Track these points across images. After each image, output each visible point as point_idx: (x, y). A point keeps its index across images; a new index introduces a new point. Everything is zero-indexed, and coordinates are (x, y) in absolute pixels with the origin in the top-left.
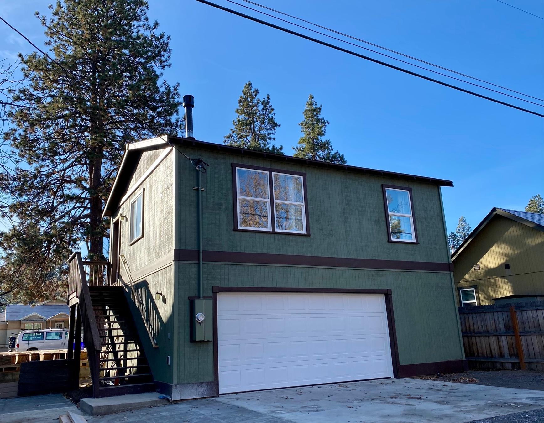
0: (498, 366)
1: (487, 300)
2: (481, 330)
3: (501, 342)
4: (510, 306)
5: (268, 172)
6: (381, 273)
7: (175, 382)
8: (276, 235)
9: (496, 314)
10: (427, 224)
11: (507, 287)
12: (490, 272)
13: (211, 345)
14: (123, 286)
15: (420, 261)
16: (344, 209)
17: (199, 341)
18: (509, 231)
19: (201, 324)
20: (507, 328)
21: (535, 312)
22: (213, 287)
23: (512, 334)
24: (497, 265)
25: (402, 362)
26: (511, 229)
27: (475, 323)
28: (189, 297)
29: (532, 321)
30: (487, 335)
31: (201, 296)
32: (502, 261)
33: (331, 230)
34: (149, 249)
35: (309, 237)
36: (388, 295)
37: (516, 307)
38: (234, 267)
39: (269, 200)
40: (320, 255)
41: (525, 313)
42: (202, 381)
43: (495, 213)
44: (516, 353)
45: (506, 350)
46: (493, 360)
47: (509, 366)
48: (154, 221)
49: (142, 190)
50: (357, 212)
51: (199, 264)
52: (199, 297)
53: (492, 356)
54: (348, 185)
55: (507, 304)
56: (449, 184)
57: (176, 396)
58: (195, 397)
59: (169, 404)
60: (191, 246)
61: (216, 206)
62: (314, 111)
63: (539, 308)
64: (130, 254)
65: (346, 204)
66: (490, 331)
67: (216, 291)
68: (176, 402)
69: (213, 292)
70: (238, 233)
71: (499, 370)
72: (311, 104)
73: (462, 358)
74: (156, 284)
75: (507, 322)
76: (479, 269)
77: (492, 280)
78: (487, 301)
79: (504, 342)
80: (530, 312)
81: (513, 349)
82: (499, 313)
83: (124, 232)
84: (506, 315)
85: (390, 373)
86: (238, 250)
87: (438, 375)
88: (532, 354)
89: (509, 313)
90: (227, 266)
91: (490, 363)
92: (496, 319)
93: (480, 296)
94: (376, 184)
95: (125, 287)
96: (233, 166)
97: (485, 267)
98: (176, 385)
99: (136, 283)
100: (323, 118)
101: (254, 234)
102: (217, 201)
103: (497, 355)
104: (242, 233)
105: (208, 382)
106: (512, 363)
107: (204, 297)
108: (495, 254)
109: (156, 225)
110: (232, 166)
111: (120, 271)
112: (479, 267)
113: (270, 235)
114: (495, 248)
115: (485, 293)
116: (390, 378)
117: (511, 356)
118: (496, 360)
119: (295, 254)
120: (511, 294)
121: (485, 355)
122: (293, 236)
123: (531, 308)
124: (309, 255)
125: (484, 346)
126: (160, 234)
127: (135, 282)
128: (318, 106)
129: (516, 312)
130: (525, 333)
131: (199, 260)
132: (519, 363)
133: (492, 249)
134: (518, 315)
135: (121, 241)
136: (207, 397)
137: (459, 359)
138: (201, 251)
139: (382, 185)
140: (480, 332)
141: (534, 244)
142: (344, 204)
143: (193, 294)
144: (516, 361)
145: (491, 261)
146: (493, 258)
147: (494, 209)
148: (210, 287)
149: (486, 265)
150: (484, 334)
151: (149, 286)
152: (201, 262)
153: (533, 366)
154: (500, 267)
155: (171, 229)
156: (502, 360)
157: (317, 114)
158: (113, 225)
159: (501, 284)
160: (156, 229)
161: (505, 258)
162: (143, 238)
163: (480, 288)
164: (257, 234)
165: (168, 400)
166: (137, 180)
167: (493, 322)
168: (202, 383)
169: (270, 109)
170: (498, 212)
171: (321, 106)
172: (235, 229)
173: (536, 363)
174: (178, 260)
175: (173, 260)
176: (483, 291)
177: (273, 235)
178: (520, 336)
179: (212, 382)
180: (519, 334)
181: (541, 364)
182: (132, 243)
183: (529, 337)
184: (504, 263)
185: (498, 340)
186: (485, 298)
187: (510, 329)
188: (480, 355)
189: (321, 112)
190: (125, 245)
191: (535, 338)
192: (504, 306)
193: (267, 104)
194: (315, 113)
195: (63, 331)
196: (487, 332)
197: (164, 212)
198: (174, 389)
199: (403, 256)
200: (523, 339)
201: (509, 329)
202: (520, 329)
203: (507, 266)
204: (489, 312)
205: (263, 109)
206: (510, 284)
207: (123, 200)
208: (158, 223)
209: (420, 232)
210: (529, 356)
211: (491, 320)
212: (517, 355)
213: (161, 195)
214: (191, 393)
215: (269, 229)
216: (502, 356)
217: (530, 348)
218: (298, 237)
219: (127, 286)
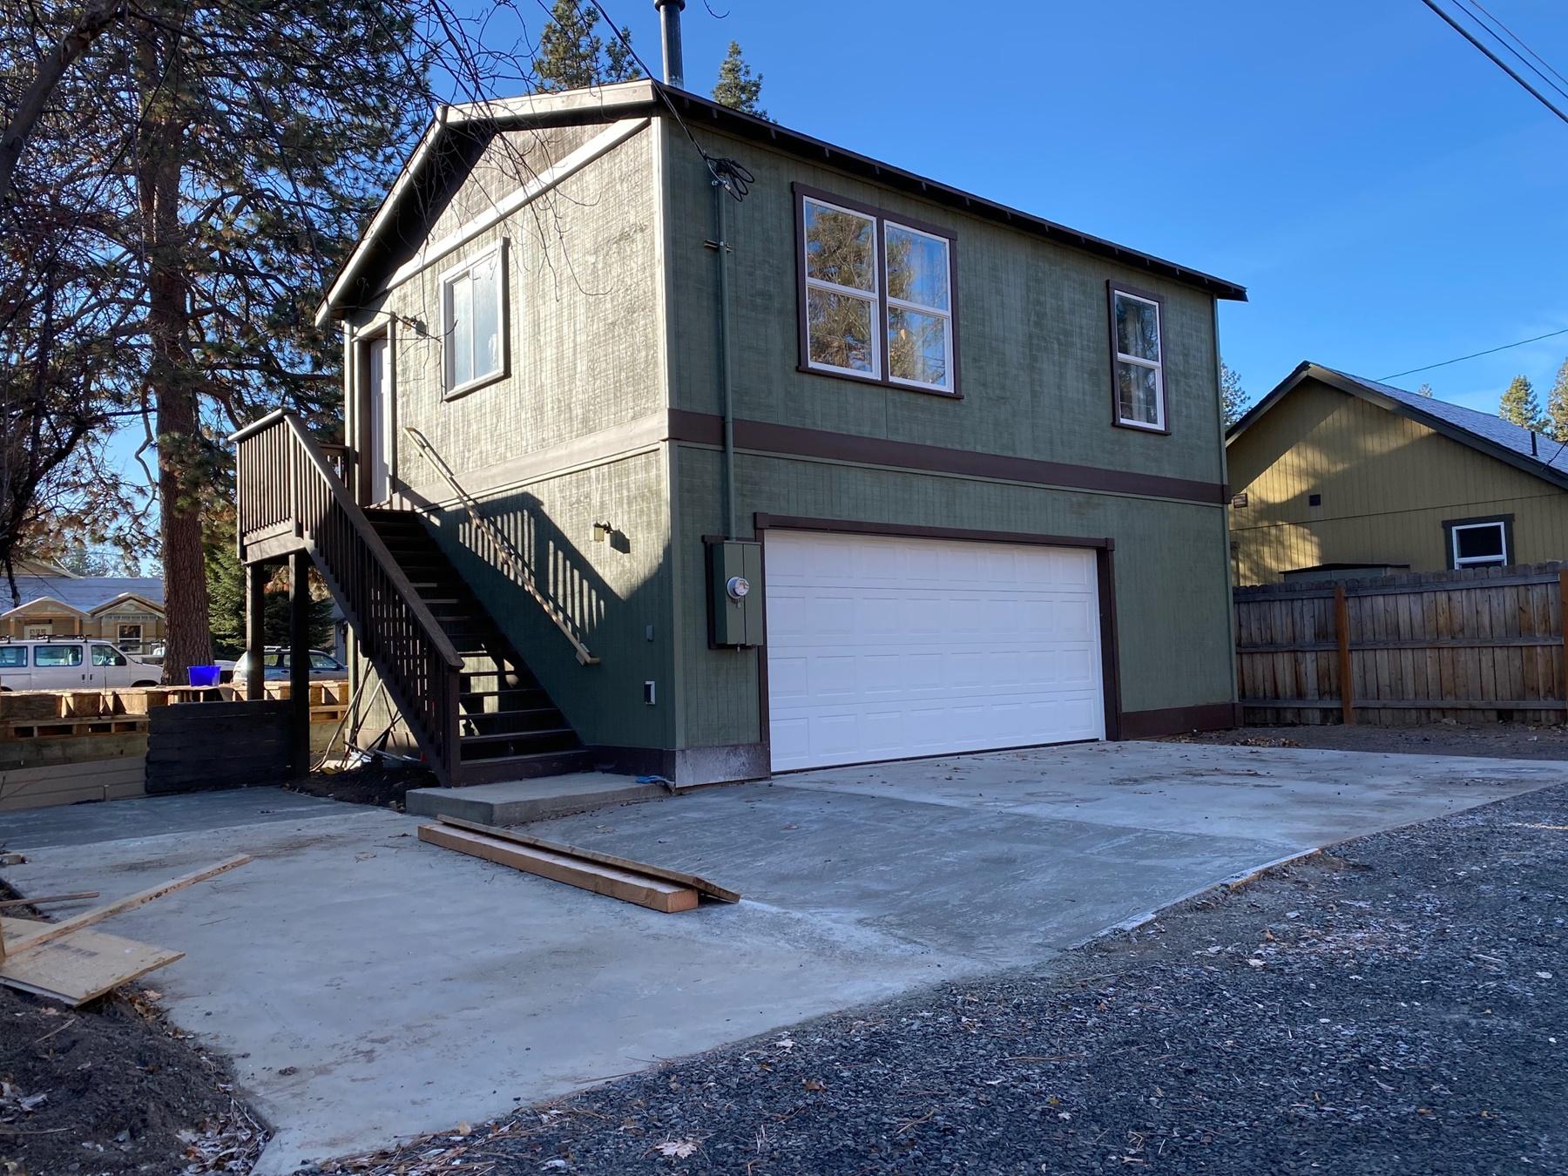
0: (1289, 716)
1: (1258, 575)
2: (1258, 640)
3: (1303, 665)
4: (1333, 585)
5: (874, 219)
6: (1095, 500)
7: (680, 743)
8: (889, 392)
9: (1298, 604)
10: (1188, 389)
11: (1308, 546)
12: (1272, 513)
13: (753, 655)
14: (419, 510)
15: (1169, 475)
16: (1030, 336)
17: (734, 647)
18: (1329, 419)
19: (739, 605)
20: (1321, 635)
21: (1391, 599)
22: (755, 514)
23: (1332, 648)
24: (1290, 496)
25: (1128, 705)
26: (1336, 415)
27: (1244, 624)
28: (703, 537)
29: (1382, 619)
30: (1273, 650)
31: (733, 534)
32: (1304, 487)
33: (1003, 388)
34: (539, 409)
35: (957, 402)
36: (1104, 554)
37: (1349, 590)
38: (800, 466)
39: (876, 296)
40: (979, 449)
41: (1367, 603)
42: (736, 742)
43: (1304, 374)
44: (1334, 687)
45: (1311, 682)
46: (1279, 705)
47: (1316, 716)
48: (559, 330)
49: (499, 243)
50: (1056, 346)
51: (724, 452)
52: (727, 538)
53: (1277, 697)
54: (1040, 274)
55: (1329, 582)
56: (1237, 294)
57: (684, 776)
58: (722, 779)
59: (667, 797)
60: (705, 405)
61: (759, 301)
62: (743, 89)
63: (1404, 590)
64: (445, 426)
65: (1037, 324)
66: (1279, 641)
67: (761, 525)
68: (682, 792)
69: (755, 528)
70: (806, 378)
71: (1293, 724)
72: (734, 70)
73: (1233, 698)
74: (578, 501)
75: (1323, 621)
76: (1246, 505)
77: (1273, 531)
78: (1255, 578)
79: (1309, 665)
80: (1381, 599)
81: (1329, 679)
82: (1305, 602)
83: (411, 363)
84: (1323, 607)
85: (1098, 730)
86: (809, 425)
87: (1194, 735)
88: (1372, 689)
89: (1330, 602)
90: (786, 462)
91: (1269, 711)
92: (1297, 616)
93: (1241, 565)
94: (1094, 275)
95: (425, 515)
96: (795, 193)
97: (1262, 501)
98: (683, 751)
99: (479, 501)
100: (765, 113)
101: (843, 384)
102: (759, 286)
103: (1289, 693)
104: (817, 380)
105: (751, 745)
106: (1321, 710)
107: (738, 539)
108: (1289, 471)
109: (568, 345)
110: (793, 193)
111: (400, 472)
112: (1246, 500)
113: (875, 390)
114: (1289, 458)
115: (1252, 561)
116: (1097, 740)
117: (1321, 695)
118: (1285, 705)
119: (928, 443)
120: (1316, 564)
121: (1261, 694)
122: (926, 397)
123: (1386, 591)
124: (958, 447)
125: (1260, 674)
126: (593, 370)
127: (474, 500)
128: (753, 78)
129: (1346, 598)
130: (1360, 646)
131: (724, 443)
132: (1340, 710)
133: (1282, 458)
134: (1351, 608)
135: (399, 389)
136: (749, 780)
137: (1227, 700)
138: (730, 419)
139: (1108, 282)
140: (1255, 645)
141: (1385, 449)
142: (1031, 323)
143: (713, 530)
144: (1335, 704)
145: (1276, 486)
146: (1283, 480)
147: (1305, 366)
148: (749, 513)
149: (1264, 497)
150: (1261, 649)
151: (546, 509)
152: (731, 449)
153: (1372, 715)
154: (1296, 499)
155: (643, 353)
156: (1298, 704)
157: (750, 99)
158: (356, 344)
159: (1293, 540)
160: (568, 353)
161: (1312, 481)
162: (506, 381)
163: (1241, 550)
164: (850, 386)
165: (666, 788)
166: (468, 214)
167: (1289, 620)
168: (736, 747)
169: (630, 70)
170: (1312, 372)
171: (760, 77)
172: (801, 368)
173: (1379, 709)
174: (678, 439)
175: (666, 436)
176: (1249, 556)
177: (882, 391)
178: (1351, 651)
179: (758, 744)
180: (1348, 647)
181: (1390, 711)
182: (451, 394)
183: (1372, 653)
184: (1309, 490)
185: (1296, 661)
186: (1251, 570)
187: (1331, 636)
188: (1247, 693)
189: (759, 94)
190: (419, 400)
191: (1383, 657)
192: (1319, 587)
193: (623, 56)
194: (744, 97)
195: (84, 645)
196: (1272, 642)
197: (609, 306)
198: (679, 760)
199: (1139, 461)
200: (1355, 658)
201: (1325, 637)
202: (1350, 635)
203: (1315, 500)
204: (1280, 601)
205: (612, 68)
206: (1315, 539)
207: (403, 271)
208: (581, 338)
209: (1173, 407)
210: (1365, 695)
211: (1284, 617)
212: (1339, 693)
213: (592, 259)
214: (715, 768)
215: (875, 374)
216: (1300, 694)
217: (1370, 677)
218: (935, 400)
219: (435, 509)
